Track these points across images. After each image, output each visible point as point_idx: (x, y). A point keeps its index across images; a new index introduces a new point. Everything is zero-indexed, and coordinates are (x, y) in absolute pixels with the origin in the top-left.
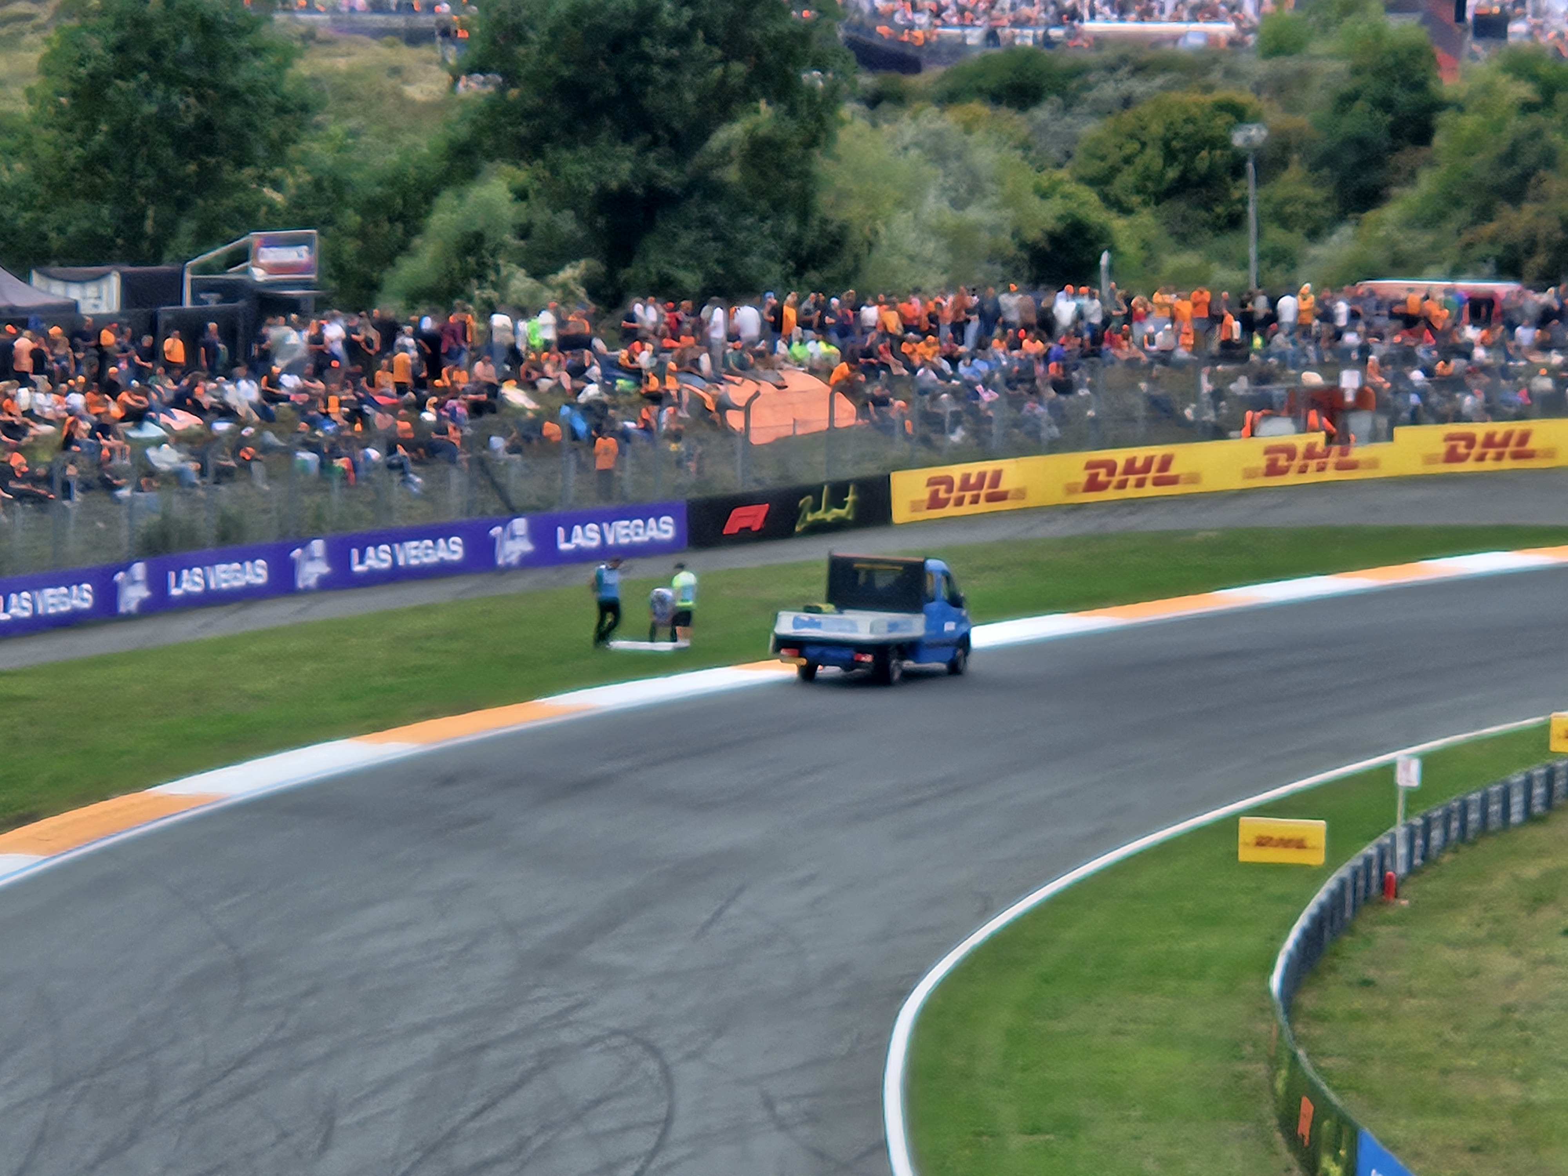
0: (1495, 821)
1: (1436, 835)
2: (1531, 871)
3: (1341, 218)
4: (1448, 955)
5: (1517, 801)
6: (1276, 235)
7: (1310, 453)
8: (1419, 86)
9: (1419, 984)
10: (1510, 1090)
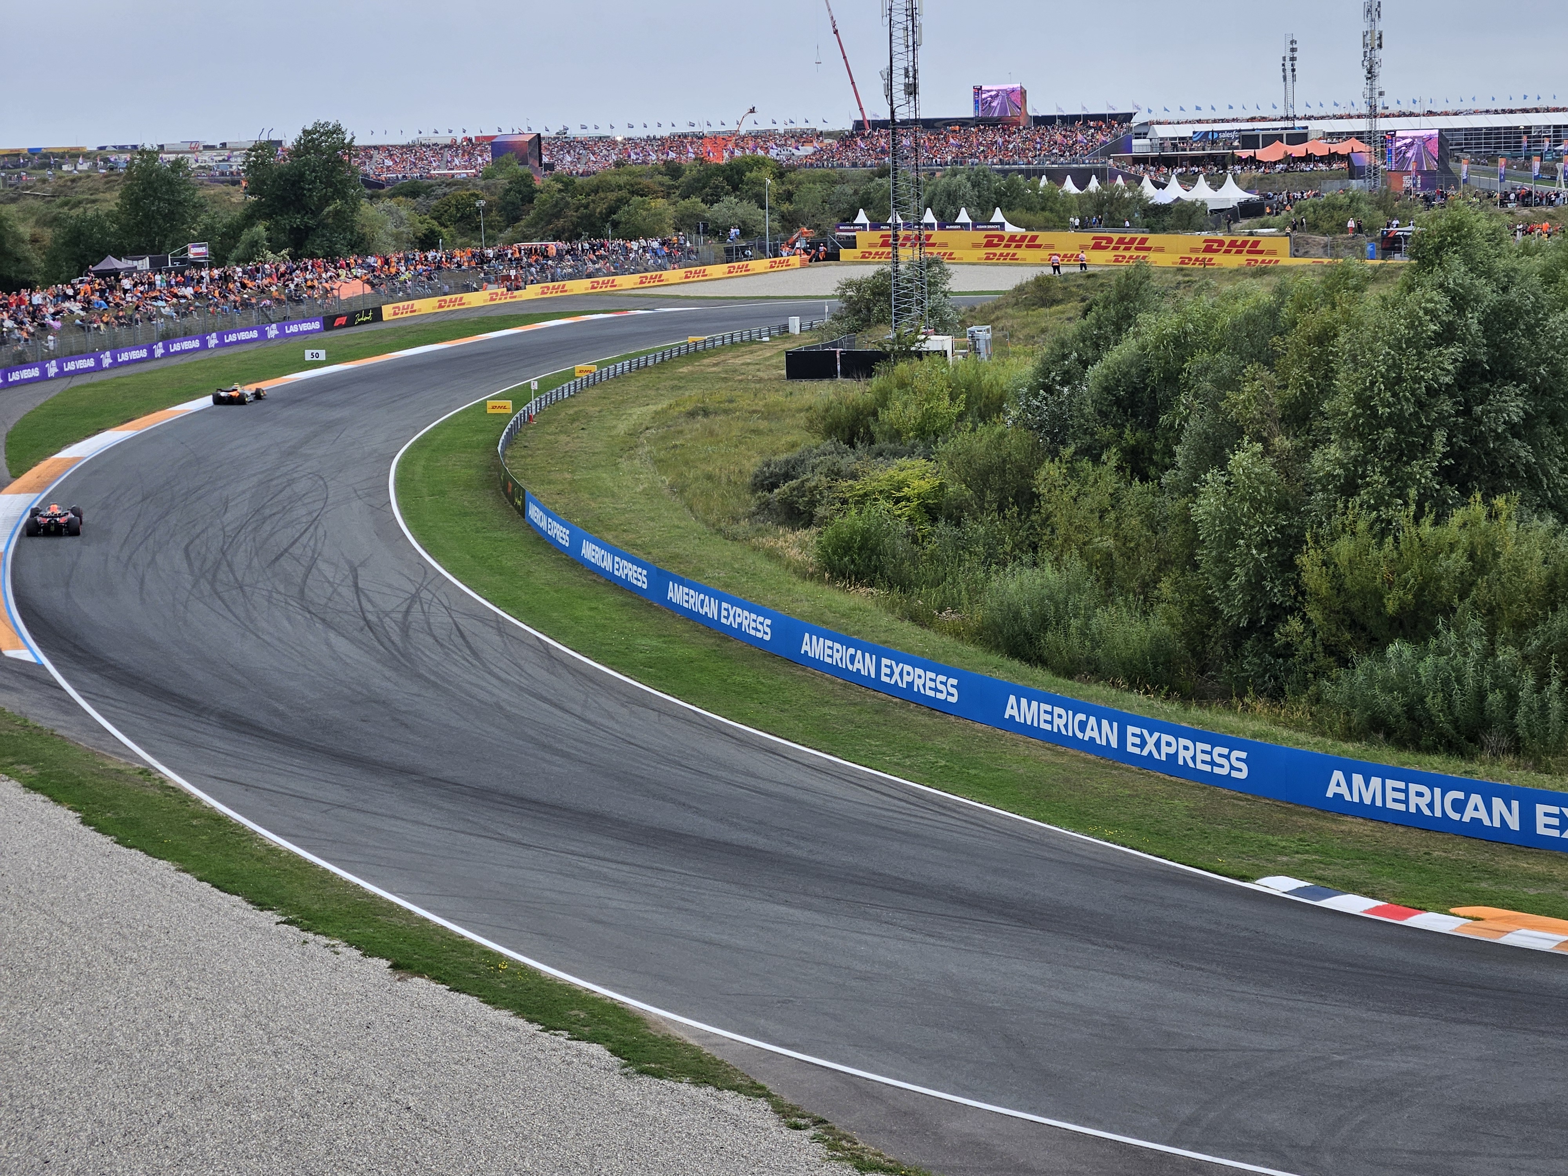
0: (560, 397)
1: (543, 403)
2: (571, 412)
3: (508, 226)
4: (549, 437)
5: (566, 391)
6: (490, 231)
7: (502, 294)
8: (530, 186)
9: (541, 446)
10: (568, 476)
